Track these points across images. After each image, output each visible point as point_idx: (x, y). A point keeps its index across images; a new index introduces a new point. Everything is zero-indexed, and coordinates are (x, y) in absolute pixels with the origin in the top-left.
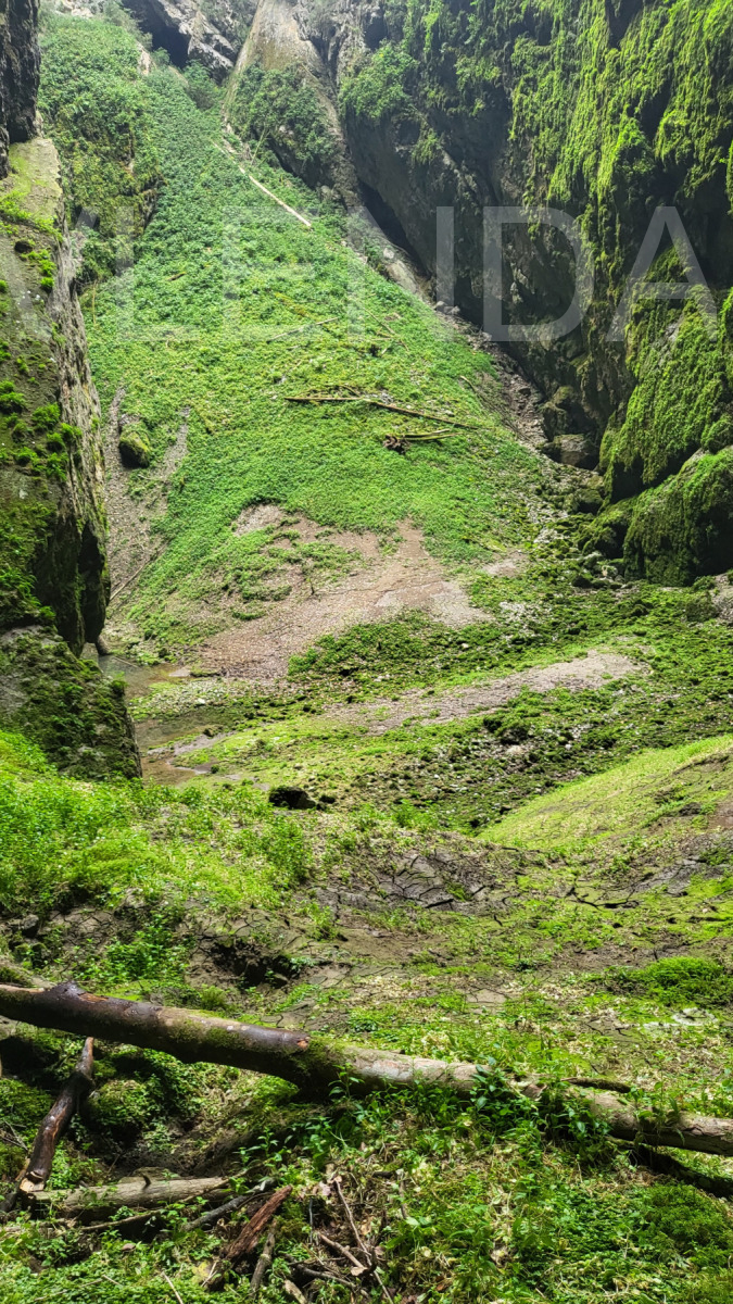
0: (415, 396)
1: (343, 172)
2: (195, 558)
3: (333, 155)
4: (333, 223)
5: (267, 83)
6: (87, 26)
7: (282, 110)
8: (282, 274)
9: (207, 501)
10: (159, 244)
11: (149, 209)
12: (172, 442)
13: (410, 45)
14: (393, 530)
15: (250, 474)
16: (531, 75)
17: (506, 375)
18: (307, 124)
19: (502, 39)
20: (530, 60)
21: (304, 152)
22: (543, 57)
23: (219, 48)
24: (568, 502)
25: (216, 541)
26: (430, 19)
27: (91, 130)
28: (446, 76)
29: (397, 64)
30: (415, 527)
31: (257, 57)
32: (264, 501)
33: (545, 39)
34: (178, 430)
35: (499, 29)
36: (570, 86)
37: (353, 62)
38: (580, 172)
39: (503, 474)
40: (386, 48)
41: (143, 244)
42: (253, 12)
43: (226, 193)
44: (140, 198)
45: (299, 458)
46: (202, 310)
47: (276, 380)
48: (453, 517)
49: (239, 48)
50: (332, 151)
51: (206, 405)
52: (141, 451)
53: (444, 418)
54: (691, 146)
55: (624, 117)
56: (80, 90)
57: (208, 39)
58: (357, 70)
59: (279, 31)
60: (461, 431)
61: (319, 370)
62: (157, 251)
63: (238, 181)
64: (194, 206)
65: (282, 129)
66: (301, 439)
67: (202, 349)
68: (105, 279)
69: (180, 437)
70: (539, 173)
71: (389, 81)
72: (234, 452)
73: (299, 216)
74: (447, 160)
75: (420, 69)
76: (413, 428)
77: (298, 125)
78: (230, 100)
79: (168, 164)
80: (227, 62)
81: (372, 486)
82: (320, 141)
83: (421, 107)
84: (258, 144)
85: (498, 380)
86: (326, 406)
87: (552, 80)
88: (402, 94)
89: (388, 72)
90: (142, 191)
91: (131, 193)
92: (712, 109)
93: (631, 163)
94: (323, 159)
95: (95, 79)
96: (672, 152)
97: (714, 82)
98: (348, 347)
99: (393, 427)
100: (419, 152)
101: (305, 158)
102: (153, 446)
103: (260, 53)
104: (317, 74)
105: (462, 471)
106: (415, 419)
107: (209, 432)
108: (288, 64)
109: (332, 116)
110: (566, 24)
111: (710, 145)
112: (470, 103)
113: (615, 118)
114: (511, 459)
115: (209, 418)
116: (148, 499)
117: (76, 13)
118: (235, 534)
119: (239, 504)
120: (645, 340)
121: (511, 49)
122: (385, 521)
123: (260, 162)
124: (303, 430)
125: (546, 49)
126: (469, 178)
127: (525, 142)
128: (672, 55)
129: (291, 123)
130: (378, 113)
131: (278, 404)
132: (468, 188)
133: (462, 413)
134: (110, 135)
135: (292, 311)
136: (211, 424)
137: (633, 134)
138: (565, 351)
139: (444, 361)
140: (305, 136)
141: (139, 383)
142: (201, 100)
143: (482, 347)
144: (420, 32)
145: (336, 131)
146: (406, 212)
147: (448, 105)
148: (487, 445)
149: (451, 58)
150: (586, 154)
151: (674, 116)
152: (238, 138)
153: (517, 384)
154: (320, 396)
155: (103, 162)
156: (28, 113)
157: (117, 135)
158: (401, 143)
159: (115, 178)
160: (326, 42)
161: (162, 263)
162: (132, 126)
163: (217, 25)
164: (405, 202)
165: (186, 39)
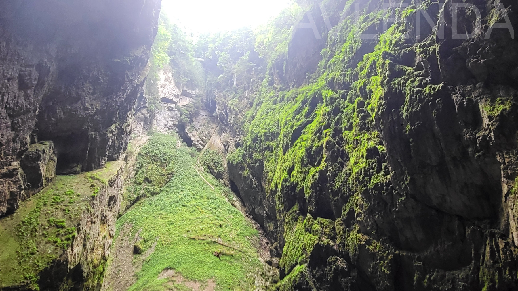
0: (229, 241)
1: (226, 177)
2: (143, 286)
4: (221, 189)
5: (210, 153)
6: (164, 136)
7: (213, 160)
8: (200, 201)
9: (154, 267)
10: (168, 189)
11: (168, 180)
12: (150, 247)
13: (245, 149)
14: (206, 282)
15: (170, 259)
16: (268, 159)
17: (263, 237)
18: (218, 163)
19: (263, 150)
20: (268, 156)
21: (217, 170)
22: (271, 155)
23: (201, 144)
24: (270, 279)
25: (151, 280)
26: (248, 144)
27: (156, 159)
28: (251, 157)
29: (241, 153)
30: (214, 282)
32: (170, 268)
33: (272, 152)
34: (154, 243)
35: (262, 148)
36: (276, 163)
37: (231, 151)
38: (276, 183)
39: (251, 268)
40: (239, 148)
41: (163, 189)
42: (211, 137)
43: (192, 178)
44: (166, 177)
45: (186, 256)
46: (174, 208)
47: (188, 231)
48: (228, 280)
49: (206, 144)
50: (223, 171)
51: (164, 237)
52: (140, 249)
53: (236, 248)
54: (297, 180)
55: (285, 171)
56: (156, 150)
57: (198, 142)
58: (232, 153)
59: (216, 142)
60: (240, 253)
61: (202, 230)
62: (167, 191)
63: (196, 176)
64: (181, 180)
65: (212, 164)
66: (188, 250)
67: (169, 220)
68: (149, 197)
69: (154, 246)
70: (269, 183)
71: (239, 156)
72: (168, 252)
73: (211, 186)
74: (251, 176)
75: (246, 154)
76: (225, 250)
77: (216, 164)
78: (201, 156)
79: (177, 169)
80: (201, 147)
81: (205, 267)
82: (221, 168)
83: (246, 163)
84: (205, 167)
85: (259, 239)
86: (199, 240)
87: (272, 161)
88: (241, 159)
89: (239, 154)
90: (167, 175)
91: (163, 175)
92: (302, 172)
93: (285, 183)
94: (221, 173)
95: (161, 148)
96: (294, 181)
97: (302, 166)
98: (213, 224)
99: (219, 249)
100: (244, 174)
101: (217, 172)
102: (145, 248)
103: (210, 146)
104: (223, 152)
105: (237, 265)
106: (227, 247)
107: (162, 245)
108: (216, 149)
109: (226, 162)
110: (276, 149)
111: (301, 181)
112: (256, 163)
113: (283, 171)
114: (255, 263)
115: (164, 241)
116: (137, 265)
117: (164, 133)
118: (158, 279)
119: (162, 269)
120: (288, 230)
121: (264, 153)
122: (205, 279)
123: (204, 171)
124: (190, 247)
125: (272, 154)
126: (256, 181)
127: (267, 174)
128: (294, 159)
129: (214, 163)
130: (235, 163)
131: (186, 239)
132: (255, 184)
133: (243, 247)
134: (161, 161)
135: (200, 212)
136: (164, 242)
137: (286, 176)
138: (276, 232)
139: (242, 231)
140: (217, 166)
141: (147, 228)
142: (192, 155)
143: (256, 228)
144: (246, 146)
145: (226, 166)
146: (241, 188)
147: (251, 163)
148: (248, 258)
149: (252, 153)
150: (278, 179)
151: (294, 173)
152: (200, 165)
153: (265, 240)
154: (199, 237)
155: (158, 167)
156: (118, 155)
157: (163, 161)
158: (240, 171)
159: (160, 171)
160: (226, 145)
161: (167, 194)
162: (168, 159)
163: (200, 139)
164: (241, 186)
165: (192, 141)
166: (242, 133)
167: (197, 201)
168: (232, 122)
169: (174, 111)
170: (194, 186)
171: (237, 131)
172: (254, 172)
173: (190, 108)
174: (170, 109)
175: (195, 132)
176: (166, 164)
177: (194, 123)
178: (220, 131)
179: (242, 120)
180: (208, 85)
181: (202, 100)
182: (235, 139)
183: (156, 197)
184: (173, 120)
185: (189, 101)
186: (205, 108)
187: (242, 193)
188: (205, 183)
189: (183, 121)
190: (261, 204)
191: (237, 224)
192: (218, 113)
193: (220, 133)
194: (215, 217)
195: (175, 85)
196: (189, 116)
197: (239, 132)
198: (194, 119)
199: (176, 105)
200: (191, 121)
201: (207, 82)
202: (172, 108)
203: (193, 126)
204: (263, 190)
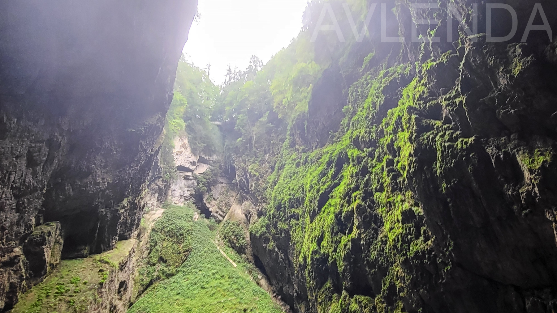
1: (249, 251)
3: (246, 245)
4: (245, 266)
5: (231, 225)
6: (181, 208)
7: (234, 232)
8: (222, 281)
10: (185, 269)
11: (185, 259)
13: (268, 218)
16: (294, 228)
18: (240, 236)
19: (288, 219)
20: (294, 225)
21: (238, 244)
22: (298, 224)
23: (220, 214)
26: (272, 212)
28: (276, 227)
29: (265, 222)
31: (229, 218)
33: (298, 220)
35: (287, 216)
36: (304, 232)
37: (253, 221)
38: (305, 256)
40: (262, 218)
41: (179, 269)
42: (231, 207)
43: (211, 255)
44: (182, 255)
46: (191, 292)
49: (226, 215)
50: (246, 244)
54: (328, 251)
55: (313, 242)
56: (172, 224)
57: (217, 212)
58: (254, 223)
59: (236, 212)
62: (184, 271)
63: (216, 251)
64: (200, 258)
68: (164, 279)
70: (297, 256)
71: (262, 227)
73: (233, 263)
74: (276, 249)
75: (270, 224)
77: (237, 236)
78: (220, 228)
79: (195, 245)
80: (221, 218)
82: (243, 241)
83: (270, 234)
84: (225, 241)
87: (299, 230)
88: (265, 230)
89: (262, 224)
90: (183, 253)
91: (180, 253)
92: (332, 242)
93: (315, 255)
94: (243, 246)
95: (177, 222)
96: (324, 253)
97: (332, 235)
100: (269, 247)
101: (238, 246)
103: (230, 217)
104: (245, 223)
108: (237, 220)
109: (248, 234)
110: (302, 216)
111: (332, 252)
112: (281, 234)
117: (179, 204)
121: (290, 221)
123: (225, 246)
126: (282, 255)
127: (294, 246)
128: (323, 227)
130: (258, 235)
132: (282, 258)
134: (177, 236)
135: (222, 295)
137: (315, 247)
140: (239, 240)
142: (211, 228)
143: (286, 311)
144: (270, 215)
145: (248, 239)
147: (276, 234)
149: (277, 222)
150: (306, 251)
151: (324, 243)
152: (220, 239)
155: (173, 244)
157: (179, 236)
158: (264, 243)
159: (176, 249)
160: (248, 215)
161: (184, 275)
162: (185, 234)
163: (220, 209)
164: (266, 260)
165: (211, 212)
166: (264, 200)
167: (218, 281)
168: (253, 188)
169: (191, 180)
170: (214, 264)
171: (259, 198)
172: (279, 245)
173: (208, 175)
174: (186, 178)
175: (213, 202)
176: (182, 240)
177: (212, 192)
178: (241, 199)
179: (264, 186)
180: (226, 150)
181: (220, 166)
182: (257, 208)
183: (172, 279)
184: (190, 189)
185: (206, 168)
186: (224, 175)
187: (267, 269)
188: (226, 260)
189: (200, 191)
190: (289, 281)
191: (264, 307)
192: (238, 180)
193: (240, 202)
194: (238, 300)
195: (192, 152)
196: (206, 185)
197: (261, 199)
198: (212, 187)
199: (192, 173)
200: (209, 190)
201: (225, 146)
202: (189, 176)
203: (211, 196)
204: (290, 264)
